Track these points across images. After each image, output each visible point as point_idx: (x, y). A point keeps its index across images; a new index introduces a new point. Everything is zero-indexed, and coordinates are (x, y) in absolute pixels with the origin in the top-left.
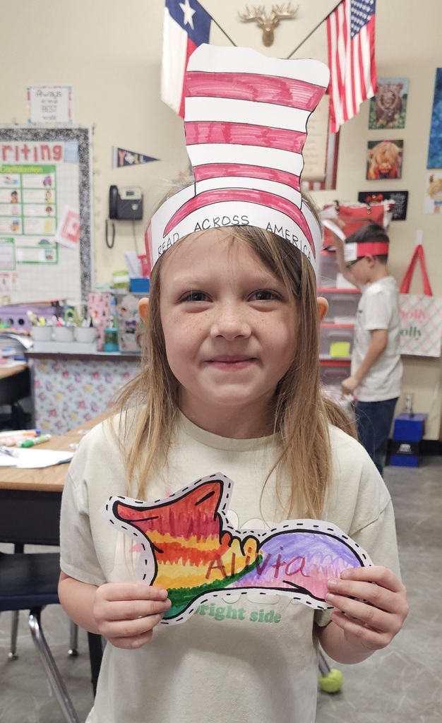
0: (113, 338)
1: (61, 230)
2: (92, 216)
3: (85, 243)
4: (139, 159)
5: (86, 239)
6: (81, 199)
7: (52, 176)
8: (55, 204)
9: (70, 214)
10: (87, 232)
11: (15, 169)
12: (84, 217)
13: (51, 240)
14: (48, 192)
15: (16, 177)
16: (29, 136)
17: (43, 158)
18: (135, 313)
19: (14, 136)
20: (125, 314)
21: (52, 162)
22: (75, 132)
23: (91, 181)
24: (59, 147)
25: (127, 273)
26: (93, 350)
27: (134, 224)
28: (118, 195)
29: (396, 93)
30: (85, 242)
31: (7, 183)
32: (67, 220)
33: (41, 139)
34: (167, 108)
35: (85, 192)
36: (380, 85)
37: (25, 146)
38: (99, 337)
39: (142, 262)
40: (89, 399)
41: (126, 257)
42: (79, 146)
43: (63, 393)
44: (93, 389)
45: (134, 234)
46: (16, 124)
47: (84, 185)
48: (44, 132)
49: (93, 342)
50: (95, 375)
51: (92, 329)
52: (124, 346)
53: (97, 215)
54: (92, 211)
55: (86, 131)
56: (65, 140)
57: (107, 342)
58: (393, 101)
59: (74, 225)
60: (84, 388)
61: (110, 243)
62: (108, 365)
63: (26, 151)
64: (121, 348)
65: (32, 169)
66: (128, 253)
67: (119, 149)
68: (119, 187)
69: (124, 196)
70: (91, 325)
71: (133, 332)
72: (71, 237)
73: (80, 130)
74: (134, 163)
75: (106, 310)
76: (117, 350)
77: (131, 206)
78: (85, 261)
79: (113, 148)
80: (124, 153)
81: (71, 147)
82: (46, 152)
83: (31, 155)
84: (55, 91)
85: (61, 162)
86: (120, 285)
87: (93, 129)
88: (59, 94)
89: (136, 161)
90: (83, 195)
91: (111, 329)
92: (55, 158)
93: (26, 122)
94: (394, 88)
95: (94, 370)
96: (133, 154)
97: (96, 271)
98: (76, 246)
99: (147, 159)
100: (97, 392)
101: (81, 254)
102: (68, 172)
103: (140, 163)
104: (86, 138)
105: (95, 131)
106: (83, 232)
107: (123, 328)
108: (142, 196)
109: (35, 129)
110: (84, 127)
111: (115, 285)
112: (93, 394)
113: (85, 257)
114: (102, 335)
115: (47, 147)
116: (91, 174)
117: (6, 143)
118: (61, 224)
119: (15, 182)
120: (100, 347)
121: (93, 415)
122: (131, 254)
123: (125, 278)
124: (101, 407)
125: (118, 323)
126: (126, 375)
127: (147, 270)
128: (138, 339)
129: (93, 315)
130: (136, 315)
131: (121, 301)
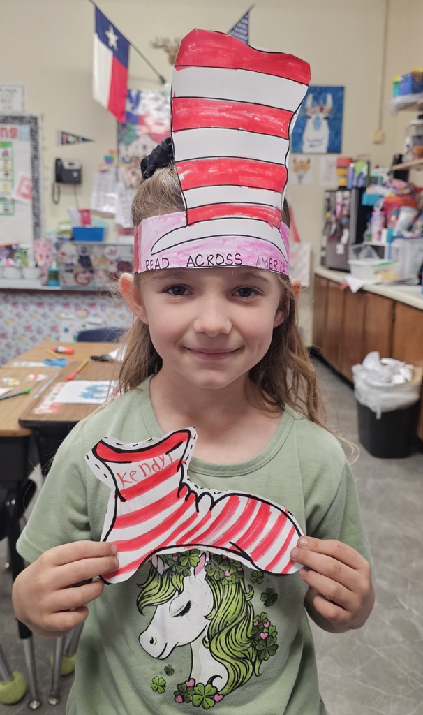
0: (54, 276)
1: (17, 189)
2: (41, 180)
3: (36, 200)
4: (78, 140)
5: (37, 197)
6: (32, 167)
7: (9, 150)
8: (12, 171)
9: (24, 179)
10: (38, 192)
12: (36, 181)
13: (9, 197)
14: (6, 161)
17: (2, 137)
18: (73, 256)
20: (65, 258)
21: (9, 140)
22: (28, 119)
23: (41, 154)
24: (15, 129)
25: (69, 223)
26: (38, 285)
27: (74, 187)
28: (62, 166)
32: (21, 183)
35: (36, 163)
38: (42, 275)
39: (82, 215)
40: (35, 324)
41: (69, 211)
42: (31, 129)
43: (13, 320)
44: (39, 316)
45: (75, 194)
47: (35, 158)
48: (3, 118)
49: (39, 279)
50: (40, 305)
51: (37, 269)
52: (64, 283)
53: (45, 179)
54: (42, 177)
55: (36, 119)
56: (20, 125)
57: (50, 279)
59: (27, 187)
60: (31, 315)
61: (56, 200)
62: (51, 297)
64: (61, 283)
66: (71, 208)
67: (63, 133)
68: (63, 159)
69: (66, 166)
70: (37, 266)
71: (71, 271)
72: (25, 196)
73: (32, 117)
74: (74, 143)
75: (49, 254)
76: (58, 285)
77: (72, 175)
78: (36, 215)
79: (58, 132)
80: (67, 135)
81: (24, 129)
82: (4, 132)
84: (12, 88)
85: (17, 140)
86: (64, 232)
87: (42, 117)
88: (14, 91)
89: (76, 141)
90: (34, 165)
91: (54, 267)
92: (12, 137)
95: (39, 301)
96: (73, 136)
97: (45, 221)
98: (28, 202)
99: (84, 140)
100: (42, 319)
101: (33, 208)
102: (21, 148)
103: (79, 142)
104: (36, 123)
105: (44, 118)
106: (35, 192)
107: (63, 268)
108: (81, 167)
110: (34, 115)
112: (39, 321)
114: (46, 273)
115: (5, 129)
116: (40, 150)
118: (17, 185)
120: (45, 283)
121: (39, 337)
122: (73, 209)
123: (68, 227)
124: (46, 330)
125: (59, 264)
126: (66, 305)
127: (86, 220)
128: (76, 276)
129: (38, 258)
130: (74, 258)
131: (61, 247)
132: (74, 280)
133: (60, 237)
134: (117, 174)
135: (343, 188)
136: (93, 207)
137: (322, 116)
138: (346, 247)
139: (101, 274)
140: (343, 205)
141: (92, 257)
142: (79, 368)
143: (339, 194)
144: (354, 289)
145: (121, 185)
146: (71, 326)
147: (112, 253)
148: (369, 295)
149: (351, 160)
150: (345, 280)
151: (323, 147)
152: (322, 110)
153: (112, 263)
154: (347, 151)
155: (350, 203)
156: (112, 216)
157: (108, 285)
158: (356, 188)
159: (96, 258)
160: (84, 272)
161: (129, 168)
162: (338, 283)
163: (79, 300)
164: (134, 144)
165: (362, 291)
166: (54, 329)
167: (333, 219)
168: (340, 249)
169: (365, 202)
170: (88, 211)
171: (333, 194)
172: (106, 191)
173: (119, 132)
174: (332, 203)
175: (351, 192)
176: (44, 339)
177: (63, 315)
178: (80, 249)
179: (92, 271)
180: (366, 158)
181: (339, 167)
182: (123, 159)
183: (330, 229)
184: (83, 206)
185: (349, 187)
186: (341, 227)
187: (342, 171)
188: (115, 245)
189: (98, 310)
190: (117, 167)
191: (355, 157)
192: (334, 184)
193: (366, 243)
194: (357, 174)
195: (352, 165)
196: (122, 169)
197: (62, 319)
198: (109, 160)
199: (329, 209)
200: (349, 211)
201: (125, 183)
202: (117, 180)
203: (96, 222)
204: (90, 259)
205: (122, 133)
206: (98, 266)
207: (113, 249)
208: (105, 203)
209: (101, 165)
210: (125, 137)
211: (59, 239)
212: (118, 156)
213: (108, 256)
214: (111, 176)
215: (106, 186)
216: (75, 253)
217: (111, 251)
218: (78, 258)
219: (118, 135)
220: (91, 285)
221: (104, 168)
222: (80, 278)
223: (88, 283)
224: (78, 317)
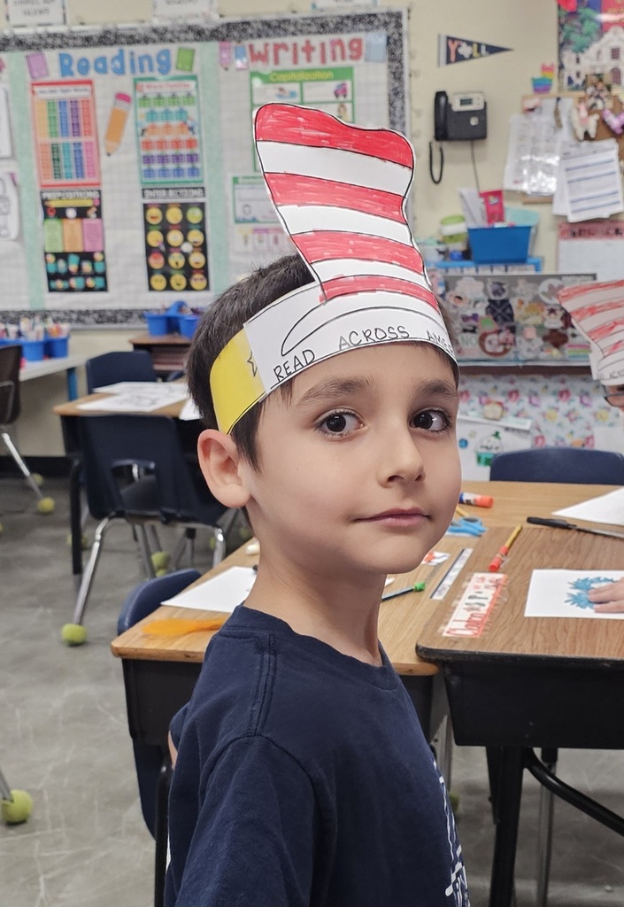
4: (479, 50)
6: (391, 114)
7: (348, 83)
11: (293, 76)
14: (342, 105)
15: (295, 87)
16: (314, 28)
17: (334, 58)
18: (476, 302)
19: (292, 29)
20: (461, 305)
21: (348, 62)
22: (381, 18)
23: (406, 87)
24: (359, 41)
25: (463, 219)
27: (472, 146)
28: (448, 106)
31: (280, 96)
33: (330, 32)
35: (398, 104)
37: (308, 42)
39: (487, 202)
41: (462, 196)
42: (388, 38)
45: (474, 159)
46: (294, 12)
47: (396, 94)
48: (335, 20)
53: (416, 135)
55: (399, 16)
56: (367, 30)
61: (437, 177)
63: (308, 49)
65: (318, 75)
66: (465, 191)
67: (448, 38)
68: (449, 94)
69: (457, 107)
71: (473, 331)
73: (390, 14)
74: (471, 57)
77: (469, 121)
79: (439, 36)
80: (456, 43)
81: (375, 40)
82: (338, 50)
83: (316, 55)
85: (362, 61)
86: (452, 238)
87: (409, 11)
89: (475, 54)
90: (395, 108)
92: (352, 57)
93: (309, 7)
96: (470, 43)
97: (415, 218)
99: (493, 50)
102: (371, 76)
103: (481, 56)
104: (399, 25)
105: (412, 14)
108: (485, 104)
109: (322, 18)
110: (395, 10)
111: (445, 237)
115: (340, 42)
116: (406, 77)
117: (279, 40)
119: (293, 94)
122: (470, 192)
123: (460, 228)
126: (463, 395)
127: (495, 213)
128: (482, 339)
130: (478, 305)
131: (455, 285)
132: (478, 347)
133: (442, 248)
134: (557, 113)
136: (508, 184)
139: (530, 333)
141: (514, 302)
142: (508, 543)
145: (565, 134)
146: (473, 434)
147: (553, 291)
153: (552, 311)
156: (548, 200)
157: (543, 355)
159: (521, 302)
160: (499, 332)
161: (581, 100)
163: (488, 385)
164: (592, 51)
170: (498, 194)
172: (535, 151)
173: (561, 26)
178: (490, 290)
179: (513, 330)
182: (570, 81)
184: (489, 186)
188: (559, 276)
189: (524, 402)
190: (558, 99)
196: (568, 103)
198: (541, 87)
201: (574, 131)
202: (559, 125)
203: (514, 215)
204: (510, 306)
205: (567, 27)
206: (525, 318)
207: (556, 283)
208: (533, 171)
209: (525, 98)
210: (575, 37)
211: (441, 253)
212: (560, 77)
213: (545, 299)
214: (546, 119)
215: (535, 140)
216: (481, 295)
217: (551, 287)
218: (487, 304)
219: (560, 33)
220: (511, 355)
221: (530, 104)
222: (490, 342)
223: (506, 351)
224: (487, 418)
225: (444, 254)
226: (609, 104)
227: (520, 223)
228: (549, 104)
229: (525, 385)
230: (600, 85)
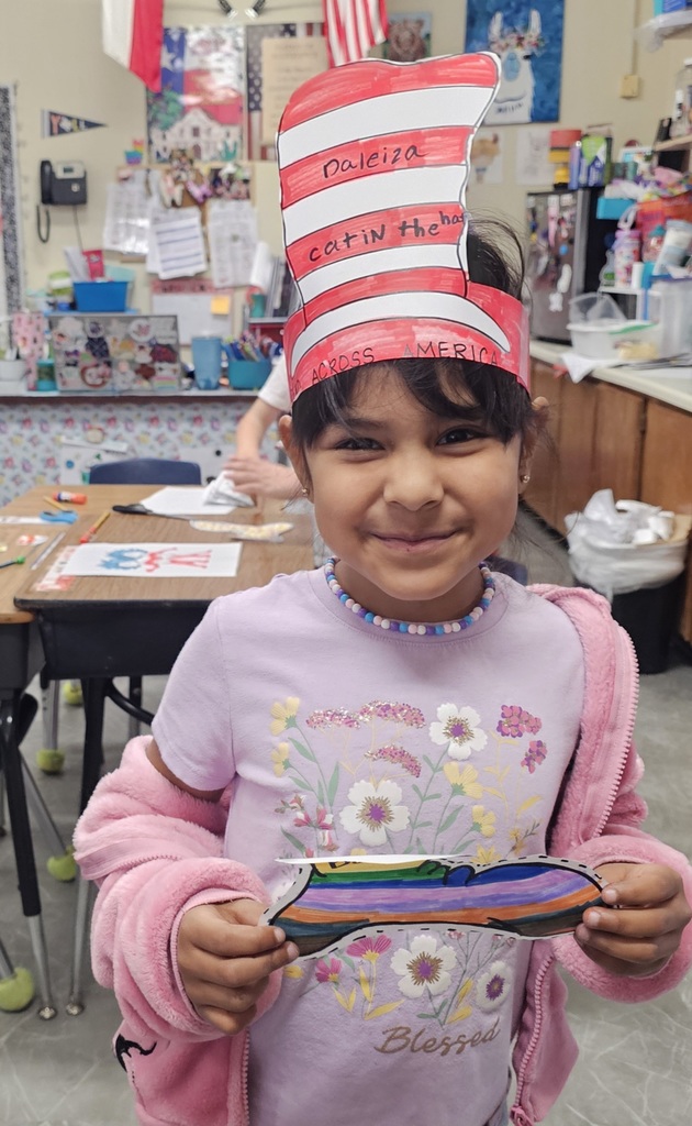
0: (48, 373)
2: (17, 202)
3: (8, 237)
4: (78, 125)
5: (11, 231)
6: (3, 180)
10: (12, 222)
12: (7, 203)
18: (77, 339)
20: (63, 342)
23: (15, 155)
25: (67, 275)
26: (21, 390)
27: (75, 210)
28: (52, 173)
29: (415, 31)
30: (10, 236)
34: (112, 63)
36: (393, 22)
38: (29, 372)
39: (89, 260)
40: (18, 455)
41: (66, 254)
44: (24, 442)
45: (76, 222)
47: (5, 161)
49: (21, 379)
50: (26, 422)
51: (19, 363)
52: (64, 383)
53: (24, 199)
54: (17, 195)
55: (6, 92)
57: (40, 378)
58: (413, 42)
60: (11, 441)
61: (44, 235)
62: (43, 410)
64: (59, 386)
66: (70, 249)
67: (51, 114)
68: (53, 162)
69: (60, 174)
70: (18, 357)
71: (75, 365)
74: (72, 131)
75: (38, 335)
76: (55, 389)
77: (70, 188)
78: (11, 262)
79: (43, 112)
80: (59, 118)
86: (59, 291)
87: (15, 87)
89: (75, 128)
90: (5, 175)
91: (46, 360)
94: (412, 26)
95: (24, 416)
96: (70, 118)
97: (26, 273)
99: (90, 125)
100: (29, 446)
101: (5, 251)
103: (80, 130)
104: (6, 100)
105: (19, 90)
106: (6, 222)
107: (61, 360)
108: (85, 173)
110: (3, 86)
111: (53, 290)
112: (25, 449)
113: (10, 256)
114: (34, 369)
116: (14, 147)
120: (32, 385)
121: (26, 477)
122: (74, 250)
123: (66, 282)
124: (37, 465)
125: (54, 352)
126: (68, 422)
127: (96, 270)
128: (83, 372)
129: (20, 343)
130: (79, 342)
131: (57, 324)
132: (79, 379)
133: (51, 300)
134: (147, 183)
135: (561, 188)
136: (107, 245)
137: (520, 52)
138: (567, 296)
139: (124, 367)
140: (560, 221)
141: (109, 340)
142: (96, 525)
143: (553, 200)
144: (576, 376)
145: (154, 201)
146: (78, 456)
147: (143, 330)
148: (601, 387)
149: (579, 135)
150: (561, 360)
151: (524, 113)
152: (520, 40)
153: (141, 348)
154: (570, 118)
155: (573, 216)
156: (141, 259)
157: (135, 386)
158: (585, 187)
159: (115, 340)
160: (97, 366)
161: (168, 172)
162: (550, 365)
163: (90, 413)
164: (175, 129)
165: (589, 380)
166: (50, 462)
167: (543, 245)
168: (556, 302)
169: (601, 214)
170: (98, 253)
171: (541, 199)
172: (129, 216)
173: (149, 106)
174: (539, 216)
175: (575, 197)
176: (34, 479)
177: (63, 439)
178: (88, 328)
179: (109, 364)
180: (604, 129)
181: (553, 149)
182: (158, 155)
183: (537, 265)
184: (90, 245)
185: (574, 186)
186: (558, 261)
187: (561, 156)
188: (146, 317)
189: (121, 429)
190: (148, 171)
191: (585, 131)
192: (546, 181)
193: (602, 289)
194: (586, 162)
195: (578, 144)
196: (157, 174)
197: (62, 445)
198: (133, 159)
199: (534, 229)
200: (571, 231)
201: (162, 199)
202: (149, 193)
203: (113, 271)
204: (105, 343)
205: (154, 107)
206: (119, 354)
207: (143, 323)
208: (128, 235)
209: (119, 168)
210: (161, 117)
211: (50, 304)
212: (149, 150)
213: (135, 337)
214: (136, 188)
215: (129, 206)
216: (80, 333)
217: (140, 327)
218: (86, 341)
219: (148, 112)
220: (108, 386)
221: (124, 173)
222: (90, 375)
223: (104, 383)
224: (89, 441)
225: (53, 305)
226: (192, 176)
227: (118, 278)
228: (140, 174)
229: (121, 412)
230: (184, 160)
